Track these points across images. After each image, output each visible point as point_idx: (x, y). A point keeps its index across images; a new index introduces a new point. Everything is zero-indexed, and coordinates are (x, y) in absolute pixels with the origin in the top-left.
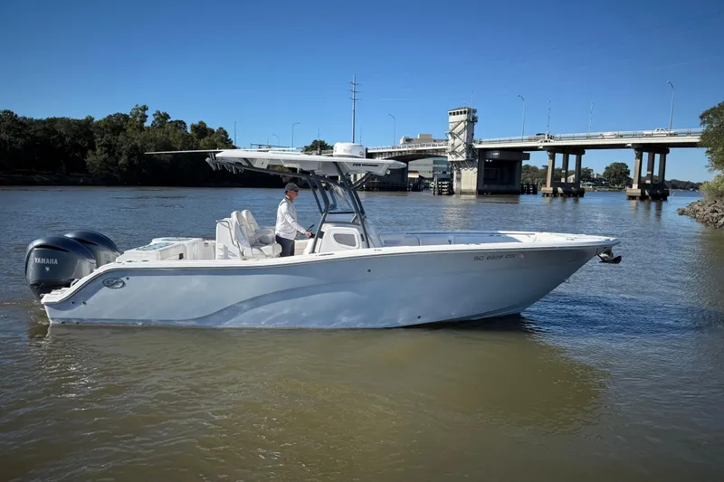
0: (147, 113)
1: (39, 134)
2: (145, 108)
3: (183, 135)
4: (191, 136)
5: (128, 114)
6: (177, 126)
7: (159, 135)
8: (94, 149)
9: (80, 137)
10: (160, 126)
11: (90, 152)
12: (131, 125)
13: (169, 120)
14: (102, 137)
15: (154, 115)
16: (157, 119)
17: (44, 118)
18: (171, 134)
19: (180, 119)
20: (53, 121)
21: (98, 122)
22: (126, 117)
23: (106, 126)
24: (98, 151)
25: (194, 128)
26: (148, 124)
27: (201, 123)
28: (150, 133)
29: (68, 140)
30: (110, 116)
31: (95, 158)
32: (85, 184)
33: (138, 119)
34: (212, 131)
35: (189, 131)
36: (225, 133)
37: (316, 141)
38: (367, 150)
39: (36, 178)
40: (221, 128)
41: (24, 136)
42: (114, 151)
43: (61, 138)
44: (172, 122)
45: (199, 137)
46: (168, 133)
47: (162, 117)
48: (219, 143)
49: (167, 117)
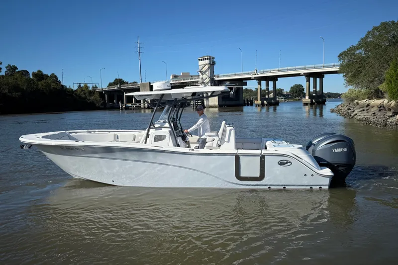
3: (27, 79)
4: (32, 80)
6: (23, 74)
7: (10, 80)
10: (11, 75)
13: (17, 70)
15: (6, 67)
16: (8, 70)
18: (19, 79)
19: (24, 70)
25: (34, 74)
27: (39, 71)
28: (5, 79)
34: (47, 76)
35: (31, 77)
36: (56, 77)
37: (116, 79)
38: (150, 83)
40: (53, 74)
44: (19, 71)
45: (38, 80)
46: (17, 79)
47: (12, 69)
48: (52, 84)
49: (16, 68)
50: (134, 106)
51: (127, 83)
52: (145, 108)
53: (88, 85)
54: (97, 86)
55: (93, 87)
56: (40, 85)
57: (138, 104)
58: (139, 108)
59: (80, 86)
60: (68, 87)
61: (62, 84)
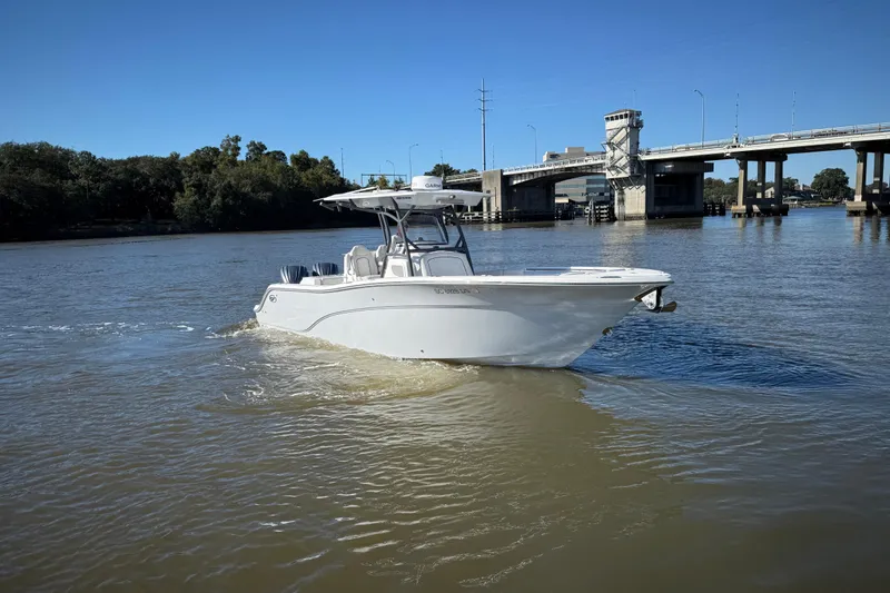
0: (239, 144)
1: (121, 176)
2: (237, 139)
3: (282, 167)
4: (292, 169)
5: (218, 147)
6: (274, 157)
7: (255, 169)
8: (182, 191)
9: (165, 178)
10: (256, 159)
11: (178, 194)
12: (221, 160)
13: (265, 152)
14: (190, 177)
15: (248, 146)
16: (251, 151)
17: (125, 158)
18: (269, 168)
19: (278, 150)
20: (135, 160)
21: (185, 160)
22: (215, 151)
23: (194, 163)
24: (187, 192)
25: (296, 159)
26: (242, 157)
27: (303, 153)
28: (245, 168)
29: (151, 180)
30: (198, 151)
31: (183, 202)
32: (174, 232)
33: (230, 152)
34: (316, 162)
35: (289, 163)
36: (331, 163)
37: (438, 165)
38: (502, 171)
39: (119, 228)
40: (326, 158)
41: (104, 181)
42: (205, 191)
43: (145, 179)
44: (268, 153)
45: (301, 169)
46: (265, 167)
47: (257, 148)
48: (325, 176)
49: (263, 147)
50: (470, 217)
51: (458, 172)
52: (490, 222)
53: (387, 178)
54: (404, 179)
55: (396, 182)
56: (304, 179)
57: (477, 214)
58: (479, 221)
59: (372, 179)
60: (352, 182)
61: (341, 175)
